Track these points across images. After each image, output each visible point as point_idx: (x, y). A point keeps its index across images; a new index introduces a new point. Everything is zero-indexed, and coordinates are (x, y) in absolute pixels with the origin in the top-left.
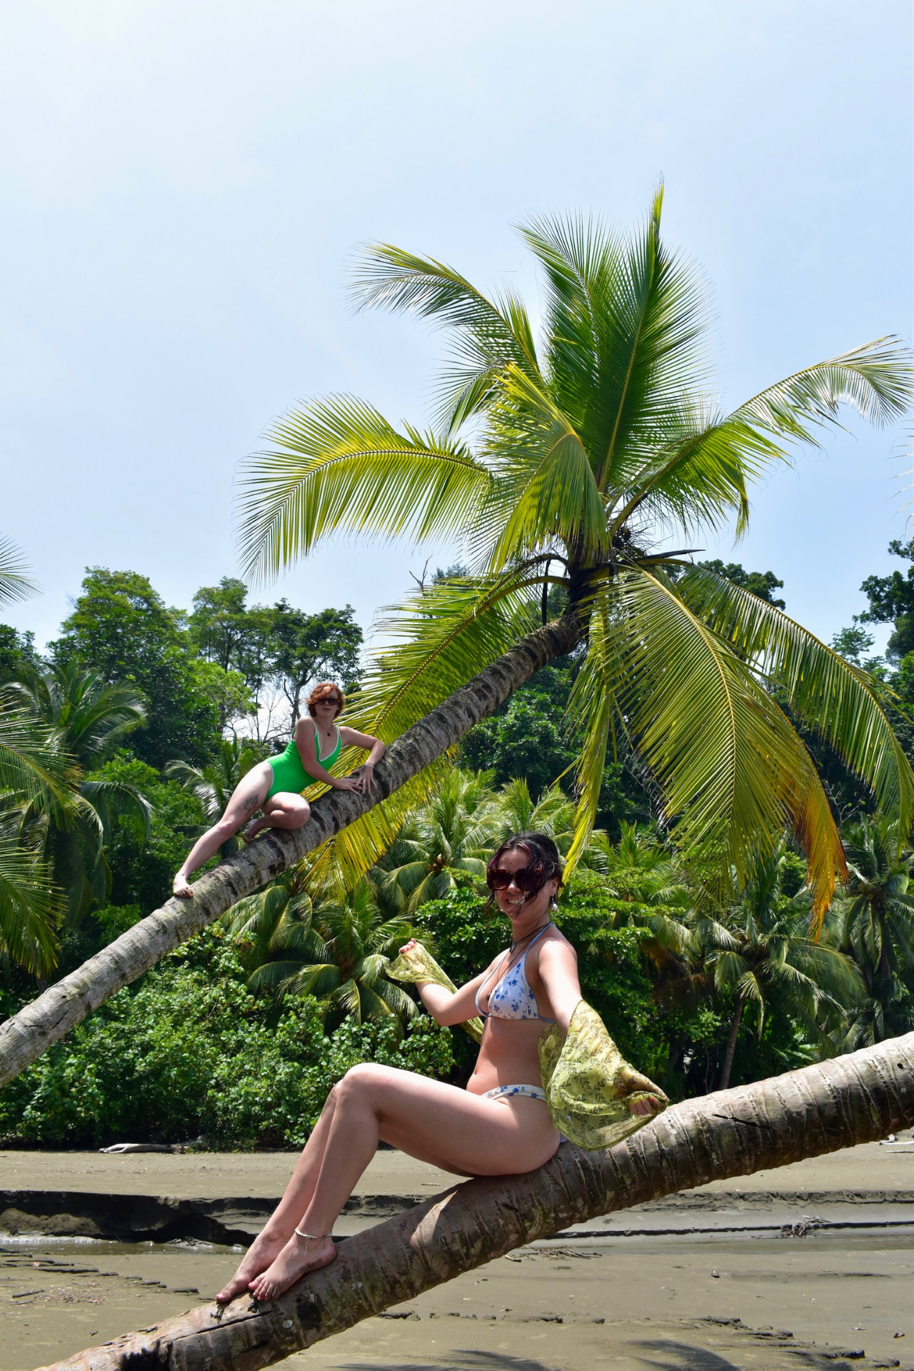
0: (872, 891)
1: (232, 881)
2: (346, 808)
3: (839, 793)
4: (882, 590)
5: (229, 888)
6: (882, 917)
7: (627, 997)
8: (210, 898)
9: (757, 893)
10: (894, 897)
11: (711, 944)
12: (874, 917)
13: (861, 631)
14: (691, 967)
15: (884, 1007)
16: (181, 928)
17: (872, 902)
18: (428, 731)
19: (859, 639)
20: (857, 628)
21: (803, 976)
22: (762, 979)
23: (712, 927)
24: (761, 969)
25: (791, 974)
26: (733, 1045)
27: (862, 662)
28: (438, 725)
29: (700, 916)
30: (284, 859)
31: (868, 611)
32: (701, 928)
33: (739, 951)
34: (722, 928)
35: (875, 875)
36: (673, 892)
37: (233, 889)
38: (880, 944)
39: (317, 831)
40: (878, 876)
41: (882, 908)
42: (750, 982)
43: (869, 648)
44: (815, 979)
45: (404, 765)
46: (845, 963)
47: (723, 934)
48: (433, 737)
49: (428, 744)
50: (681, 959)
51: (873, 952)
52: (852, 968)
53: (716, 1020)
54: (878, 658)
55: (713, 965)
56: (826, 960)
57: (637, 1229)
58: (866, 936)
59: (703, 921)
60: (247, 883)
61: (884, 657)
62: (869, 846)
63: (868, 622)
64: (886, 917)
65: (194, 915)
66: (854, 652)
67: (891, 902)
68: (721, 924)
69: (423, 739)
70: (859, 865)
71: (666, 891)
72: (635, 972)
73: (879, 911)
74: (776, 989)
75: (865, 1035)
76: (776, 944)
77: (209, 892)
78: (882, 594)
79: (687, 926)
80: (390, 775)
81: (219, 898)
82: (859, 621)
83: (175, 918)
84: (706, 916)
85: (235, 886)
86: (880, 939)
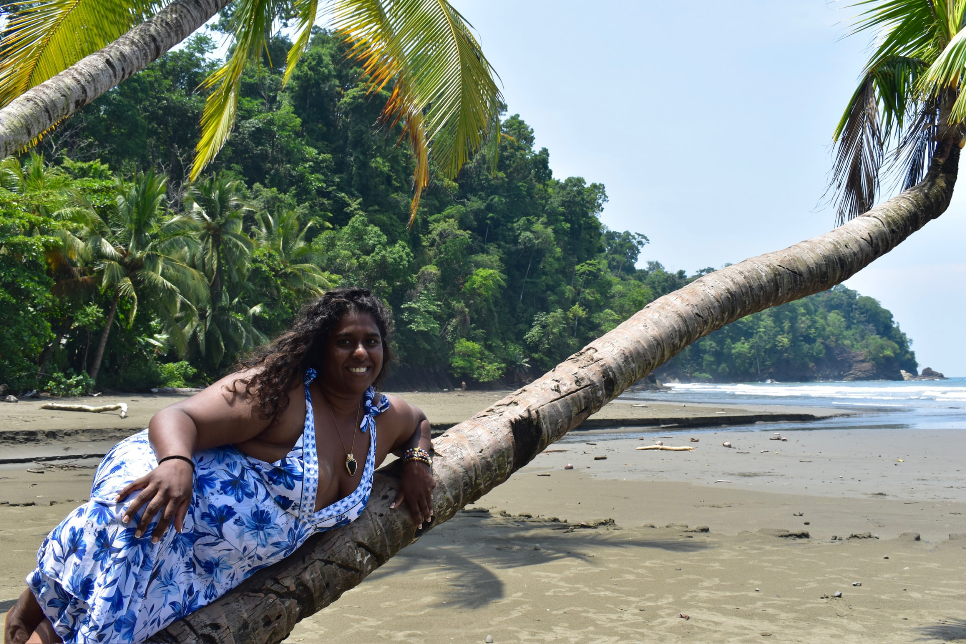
0: (213, 228)
1: (49, 107)
2: (132, 63)
3: (185, 155)
4: (230, 9)
5: (47, 114)
6: (218, 247)
7: (36, 290)
8: (32, 120)
9: (137, 220)
10: (228, 234)
11: (100, 255)
12: (213, 247)
13: (209, 37)
14: (79, 271)
15: (214, 310)
16: (10, 144)
17: (213, 236)
18: (188, 11)
19: (207, 43)
20: (206, 34)
21: (169, 284)
22: (136, 284)
23: (101, 242)
24: (136, 276)
25: (160, 282)
26: (108, 331)
27: (207, 60)
28: (195, 8)
29: (92, 233)
30: (86, 96)
31: (217, 23)
32: (93, 242)
33: (121, 262)
34: (108, 244)
35: (216, 217)
36: (72, 213)
37: (50, 115)
38: (215, 267)
39: (110, 77)
40: (219, 218)
41: (219, 241)
42: (126, 284)
43: (214, 51)
44: (178, 287)
45: (172, 34)
46: (198, 276)
47: (108, 248)
48: (192, 17)
49: (188, 22)
50: (75, 265)
51: (210, 270)
52: (203, 281)
53: (98, 312)
54: (219, 60)
55: (101, 272)
56: (184, 273)
57: (92, 453)
58: (206, 259)
59: (95, 236)
60: (60, 112)
61: (224, 60)
62: (215, 195)
63: (216, 31)
64: (221, 248)
65: (19, 134)
66: (202, 51)
67: (226, 237)
68: (107, 240)
69: (185, 17)
70: (206, 209)
71: (67, 211)
72: (42, 271)
73: (217, 242)
74: (146, 291)
75: (198, 329)
76: (152, 259)
77: (32, 115)
78: (229, 12)
79: (81, 239)
80: (162, 42)
81: (39, 122)
82: (209, 29)
83: (5, 133)
84: (97, 233)
85: (51, 113)
86: (216, 262)
